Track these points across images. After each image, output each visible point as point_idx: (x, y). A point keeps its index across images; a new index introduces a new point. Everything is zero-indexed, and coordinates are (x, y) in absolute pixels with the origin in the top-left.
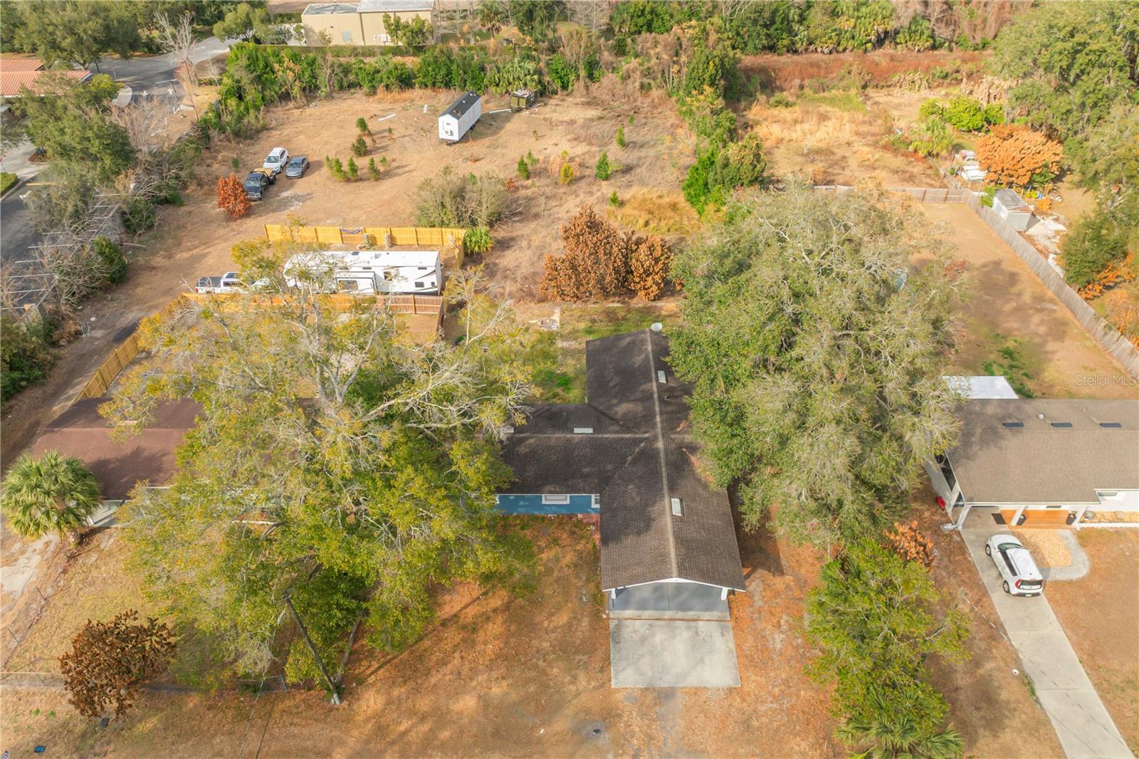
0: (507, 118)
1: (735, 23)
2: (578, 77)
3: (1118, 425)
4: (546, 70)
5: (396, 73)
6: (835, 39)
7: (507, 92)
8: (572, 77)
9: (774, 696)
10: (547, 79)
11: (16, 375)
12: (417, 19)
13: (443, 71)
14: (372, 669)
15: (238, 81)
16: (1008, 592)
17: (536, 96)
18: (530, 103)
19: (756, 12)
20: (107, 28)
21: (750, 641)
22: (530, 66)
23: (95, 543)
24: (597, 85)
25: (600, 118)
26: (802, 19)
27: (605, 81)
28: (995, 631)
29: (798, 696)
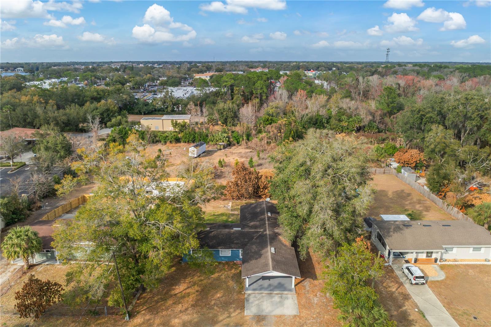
0: (216, 151)
1: (303, 123)
2: (243, 139)
3: (450, 226)
4: (231, 137)
5: (174, 137)
6: (341, 129)
7: (216, 144)
8: (241, 139)
9: (313, 318)
10: (231, 140)
11: (14, 216)
12: (184, 122)
13: (192, 137)
14: (144, 309)
15: (114, 138)
16: (412, 284)
17: (227, 145)
18: (225, 147)
19: (310, 119)
20: (68, 120)
21: (304, 300)
22: (226, 135)
23: (35, 269)
24: (250, 142)
25: (251, 152)
26: (328, 123)
27: (253, 141)
28: (407, 297)
29: (324, 318)
